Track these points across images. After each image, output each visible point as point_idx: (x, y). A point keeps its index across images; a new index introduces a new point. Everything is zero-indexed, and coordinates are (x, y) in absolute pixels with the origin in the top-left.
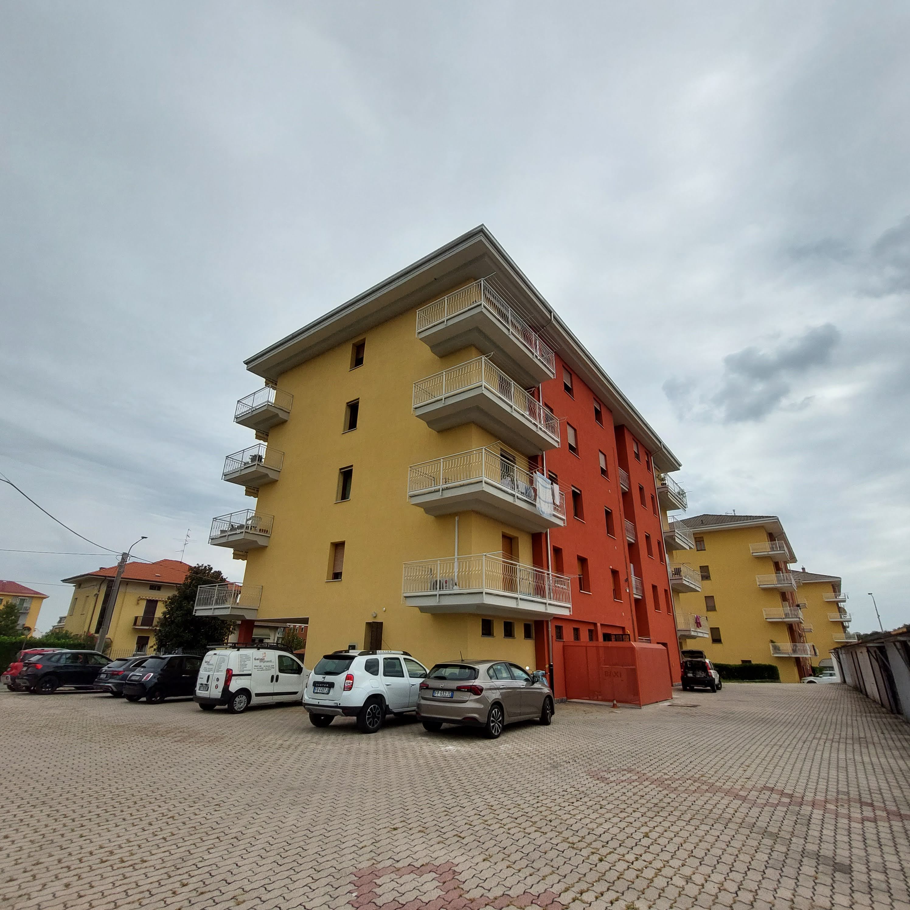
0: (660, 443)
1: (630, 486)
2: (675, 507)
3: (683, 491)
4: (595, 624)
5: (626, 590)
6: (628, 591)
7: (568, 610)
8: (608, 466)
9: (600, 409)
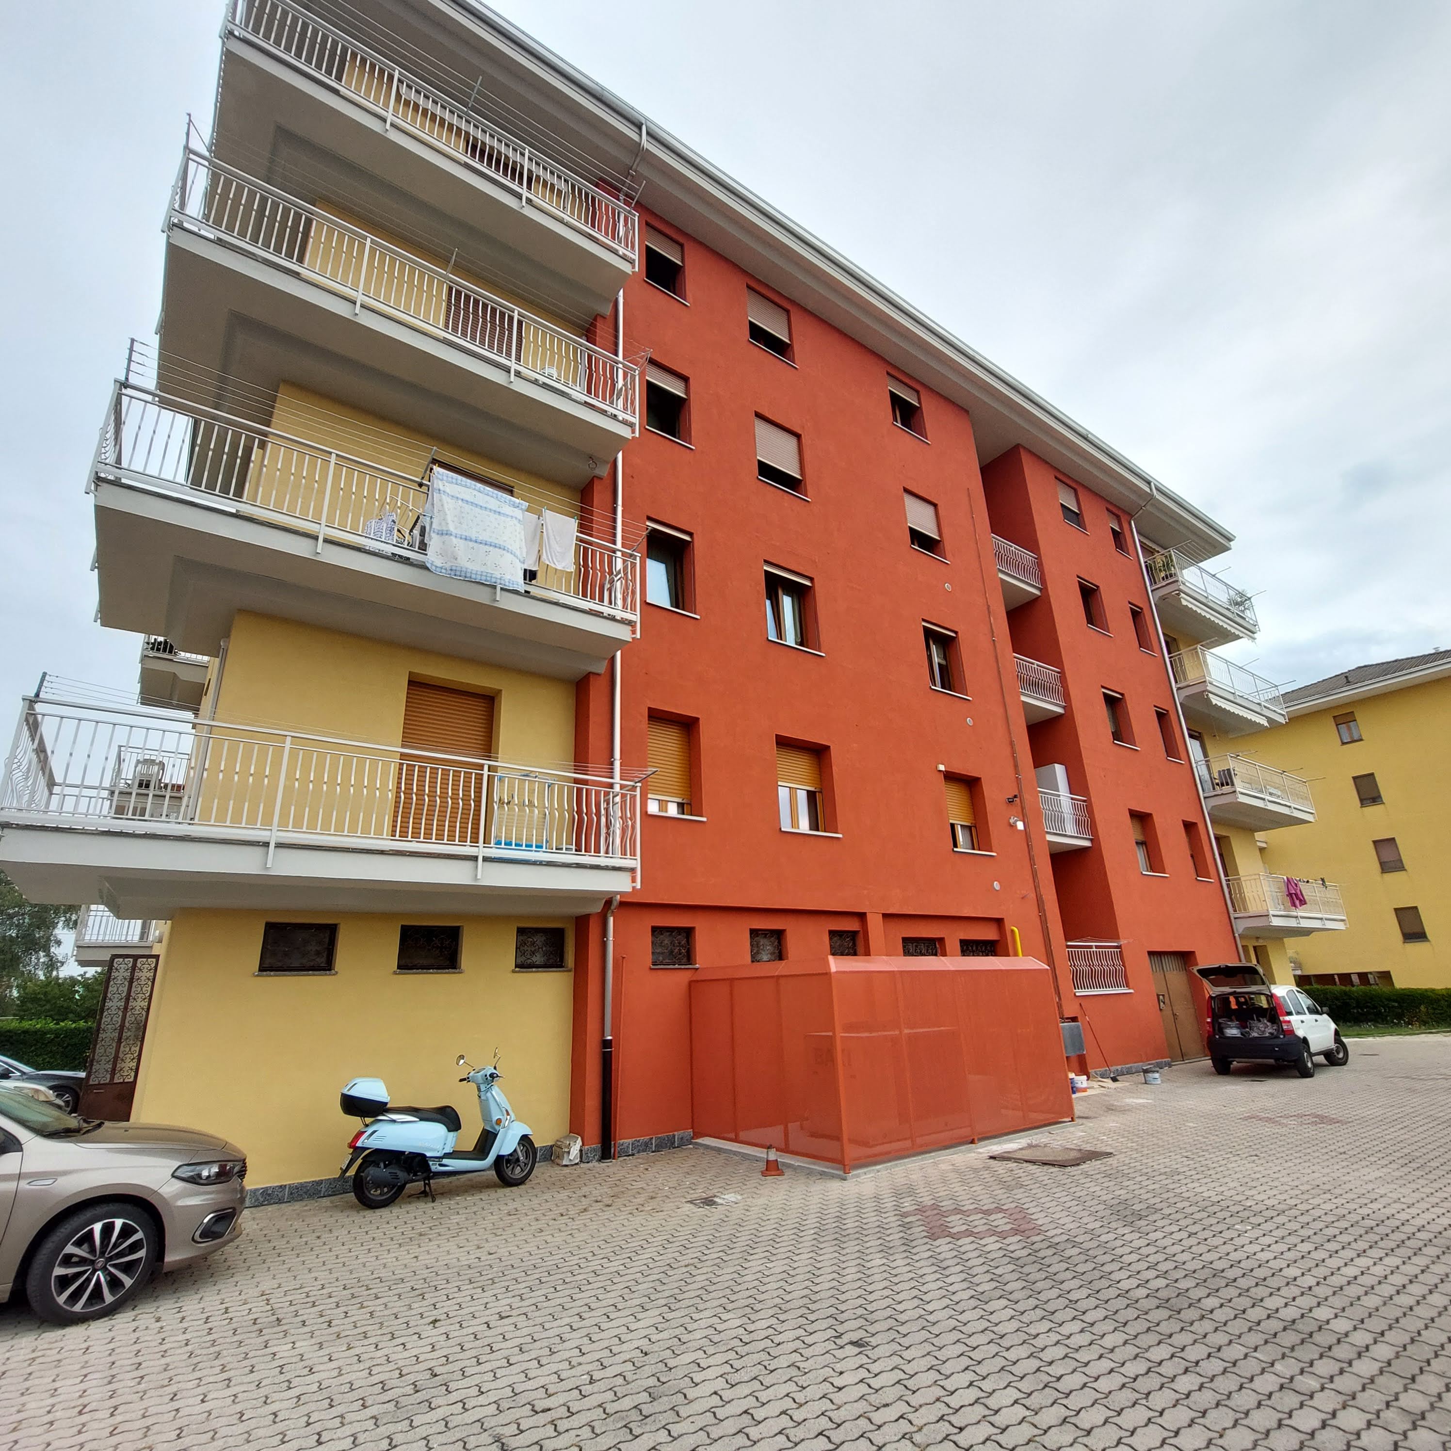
0: (1149, 483)
1: (1043, 581)
2: (1226, 637)
3: (1241, 594)
4: (862, 916)
5: (1013, 826)
6: (1020, 826)
7: (626, 877)
8: (945, 531)
9: (920, 403)
